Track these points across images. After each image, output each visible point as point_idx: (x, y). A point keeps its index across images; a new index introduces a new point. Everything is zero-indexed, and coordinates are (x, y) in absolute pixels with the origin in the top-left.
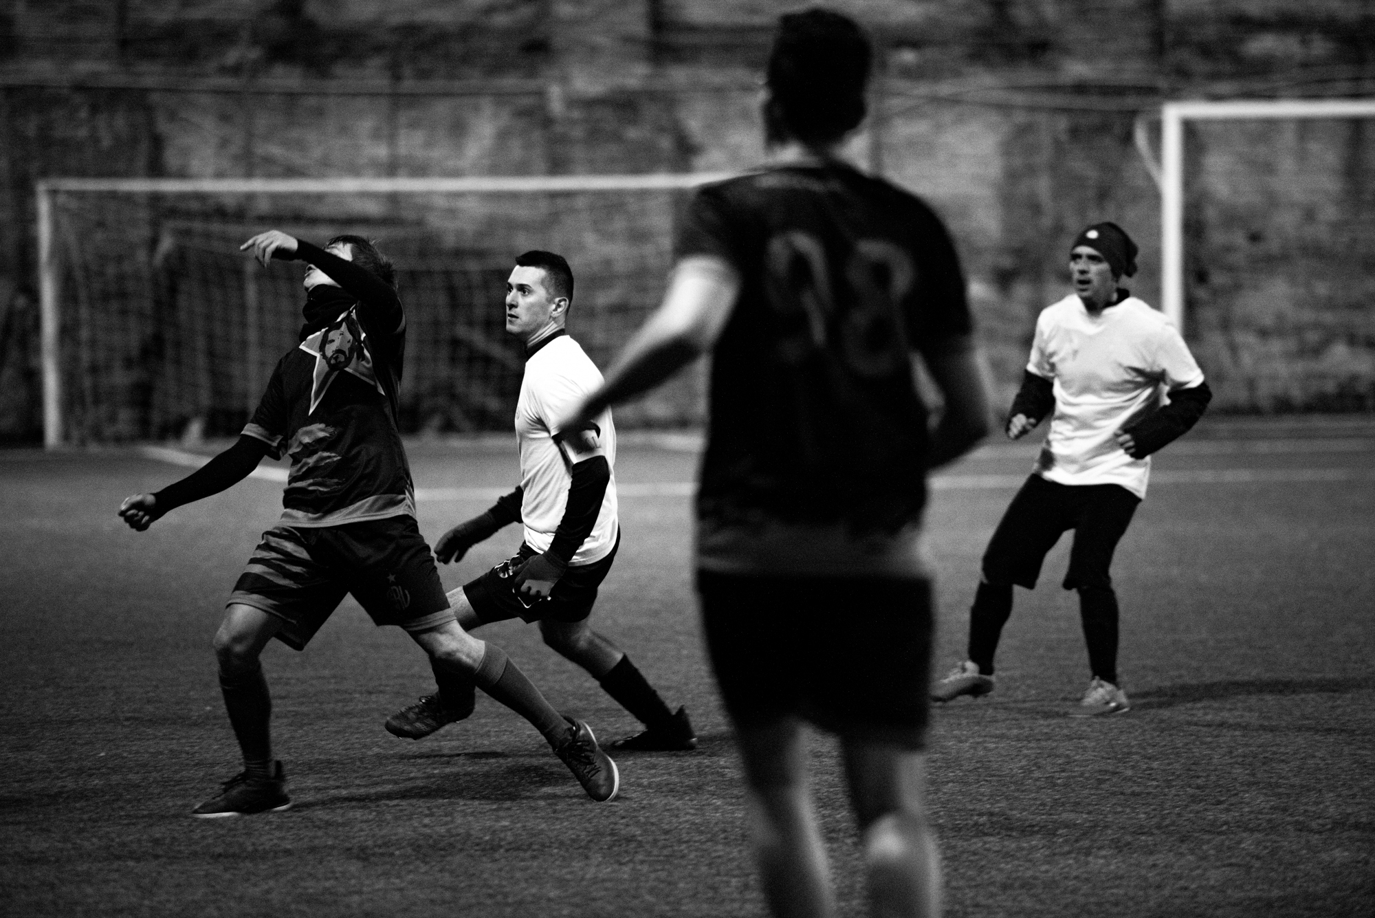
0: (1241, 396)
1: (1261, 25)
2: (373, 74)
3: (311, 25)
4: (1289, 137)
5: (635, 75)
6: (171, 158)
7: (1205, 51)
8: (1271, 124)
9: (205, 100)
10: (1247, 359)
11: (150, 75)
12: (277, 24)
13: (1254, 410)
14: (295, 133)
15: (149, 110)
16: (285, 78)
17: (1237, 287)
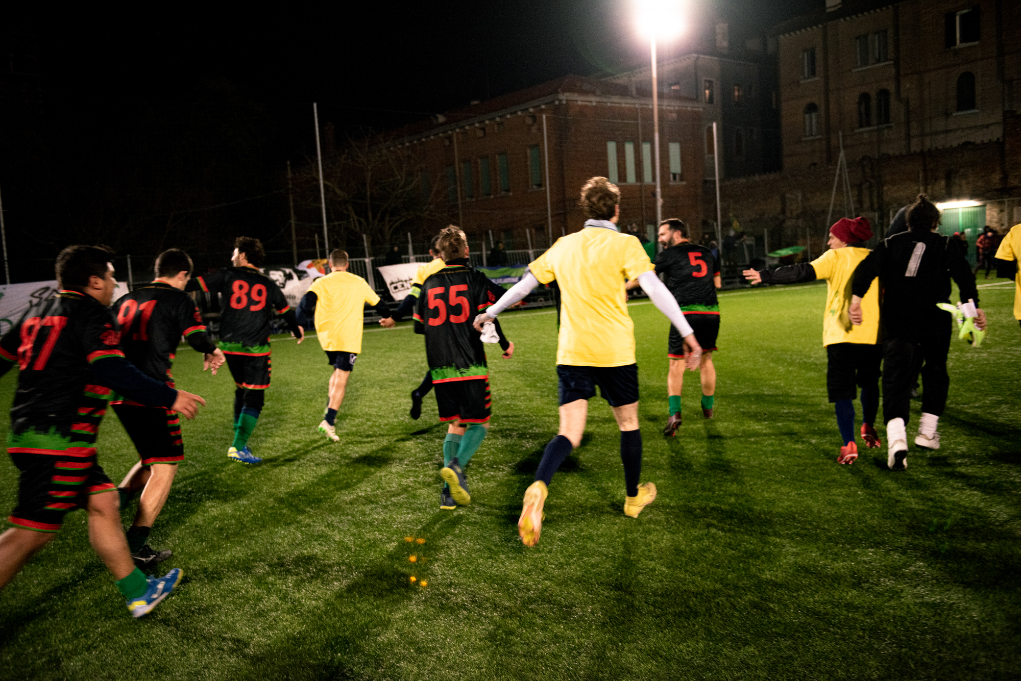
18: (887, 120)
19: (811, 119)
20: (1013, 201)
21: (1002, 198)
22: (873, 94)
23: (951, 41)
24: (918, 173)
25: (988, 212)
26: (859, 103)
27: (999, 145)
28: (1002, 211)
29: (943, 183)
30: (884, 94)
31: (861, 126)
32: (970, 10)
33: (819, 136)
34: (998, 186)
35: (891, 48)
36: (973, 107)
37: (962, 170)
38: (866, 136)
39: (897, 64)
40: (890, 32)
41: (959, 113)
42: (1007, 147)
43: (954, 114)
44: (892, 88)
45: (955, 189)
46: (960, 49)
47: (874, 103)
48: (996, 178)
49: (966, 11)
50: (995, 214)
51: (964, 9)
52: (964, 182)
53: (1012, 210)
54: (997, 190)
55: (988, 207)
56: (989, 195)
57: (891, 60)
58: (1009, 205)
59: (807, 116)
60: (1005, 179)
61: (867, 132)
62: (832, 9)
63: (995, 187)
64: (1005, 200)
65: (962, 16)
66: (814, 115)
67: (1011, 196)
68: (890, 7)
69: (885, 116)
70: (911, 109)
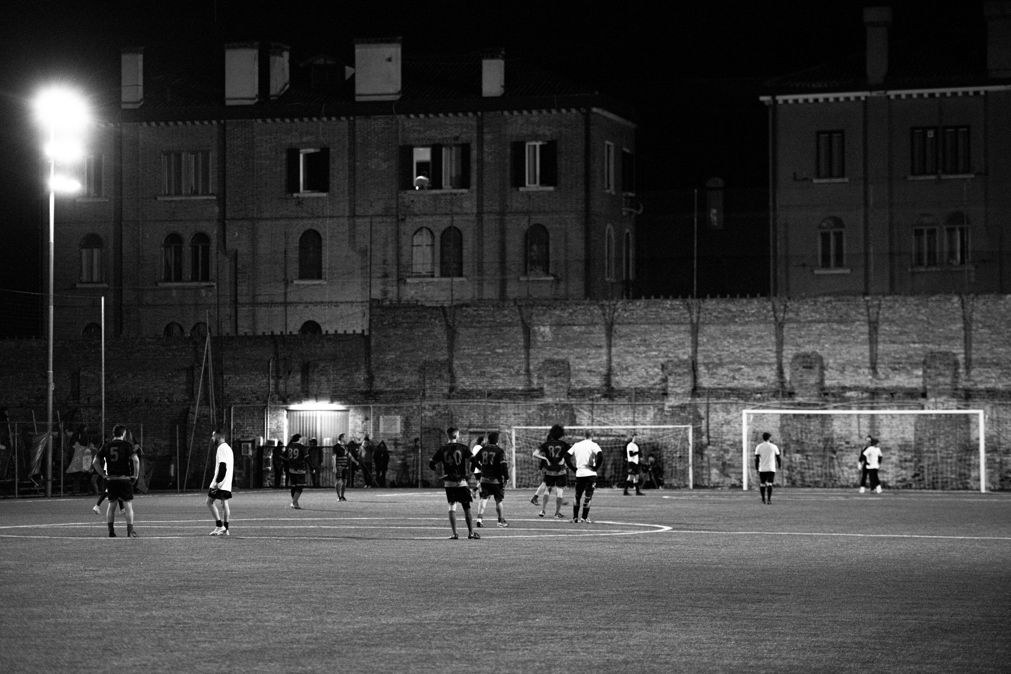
0: (845, 483)
1: (850, 389)
2: (624, 401)
3: (613, 388)
4: (855, 418)
5: (688, 400)
6: (578, 421)
7: (834, 395)
8: (849, 415)
9: (585, 406)
10: (846, 474)
11: (573, 401)
12: (605, 388)
13: (847, 487)
14: (605, 415)
15: (573, 409)
16: (605, 401)
17: (844, 455)
18: (206, 278)
19: (91, 257)
20: (380, 408)
21: (367, 403)
22: (188, 238)
23: (293, 186)
24: (269, 362)
25: (351, 419)
26: (166, 246)
27: (364, 338)
28: (367, 419)
29: (298, 377)
30: (202, 238)
31: (168, 280)
32: (318, 150)
33: (105, 285)
34: (363, 389)
35: (213, 177)
36: (319, 277)
37: (322, 365)
38: (174, 293)
39: (222, 201)
40: (213, 156)
41: (302, 282)
42: (373, 343)
43: (296, 282)
44: (213, 231)
45: (313, 387)
46: (304, 198)
47: (187, 249)
48: (360, 377)
49: (311, 150)
50: (360, 423)
51: (310, 147)
52: (324, 379)
53: (378, 419)
54: (361, 393)
55: (351, 412)
56: (351, 398)
57: (212, 194)
58: (374, 413)
59: (84, 251)
60: (370, 379)
61: (176, 288)
62: (130, 106)
63: (358, 390)
64: (371, 406)
65: (307, 156)
66: (96, 252)
67: (376, 401)
68: (214, 122)
69: (202, 272)
70: (239, 266)
